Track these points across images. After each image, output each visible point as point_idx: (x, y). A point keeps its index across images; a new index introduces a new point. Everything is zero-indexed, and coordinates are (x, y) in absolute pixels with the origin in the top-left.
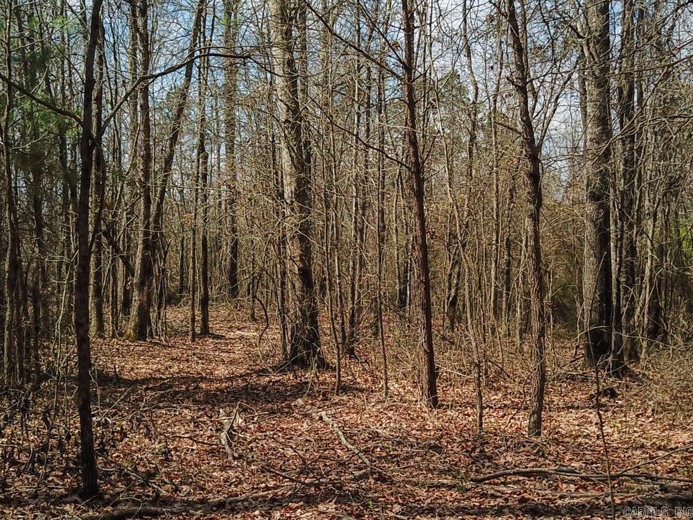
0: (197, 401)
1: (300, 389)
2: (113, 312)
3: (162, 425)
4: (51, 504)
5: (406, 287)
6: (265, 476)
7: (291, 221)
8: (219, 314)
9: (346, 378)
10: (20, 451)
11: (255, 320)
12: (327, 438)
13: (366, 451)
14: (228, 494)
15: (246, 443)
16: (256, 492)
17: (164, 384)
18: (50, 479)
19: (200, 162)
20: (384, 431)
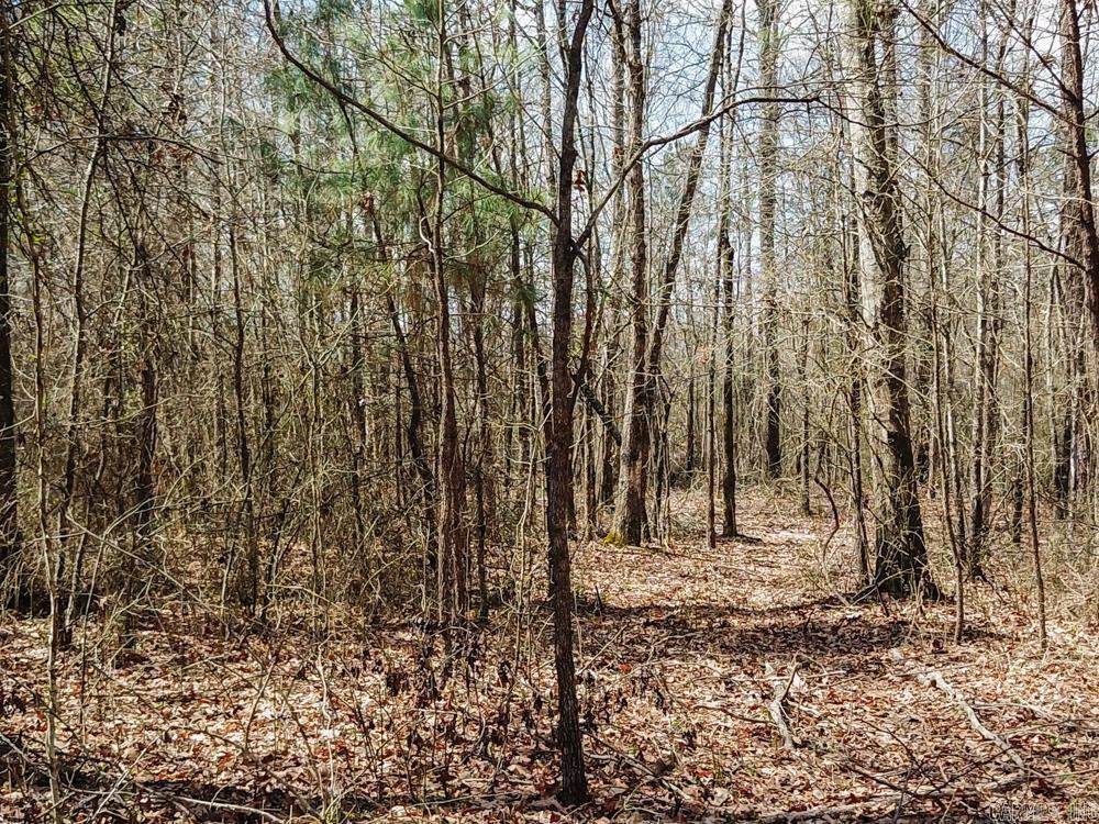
0: (727, 647)
1: (895, 633)
2: (589, 499)
3: (675, 684)
4: (516, 810)
5: (1069, 461)
6: (848, 778)
7: (874, 356)
8: (752, 502)
9: (972, 617)
10: (466, 723)
11: (810, 513)
12: (947, 716)
13: (1015, 743)
14: (789, 805)
15: (812, 720)
16: (835, 805)
17: (673, 617)
18: (512, 768)
19: (722, 262)
20: (1044, 708)
